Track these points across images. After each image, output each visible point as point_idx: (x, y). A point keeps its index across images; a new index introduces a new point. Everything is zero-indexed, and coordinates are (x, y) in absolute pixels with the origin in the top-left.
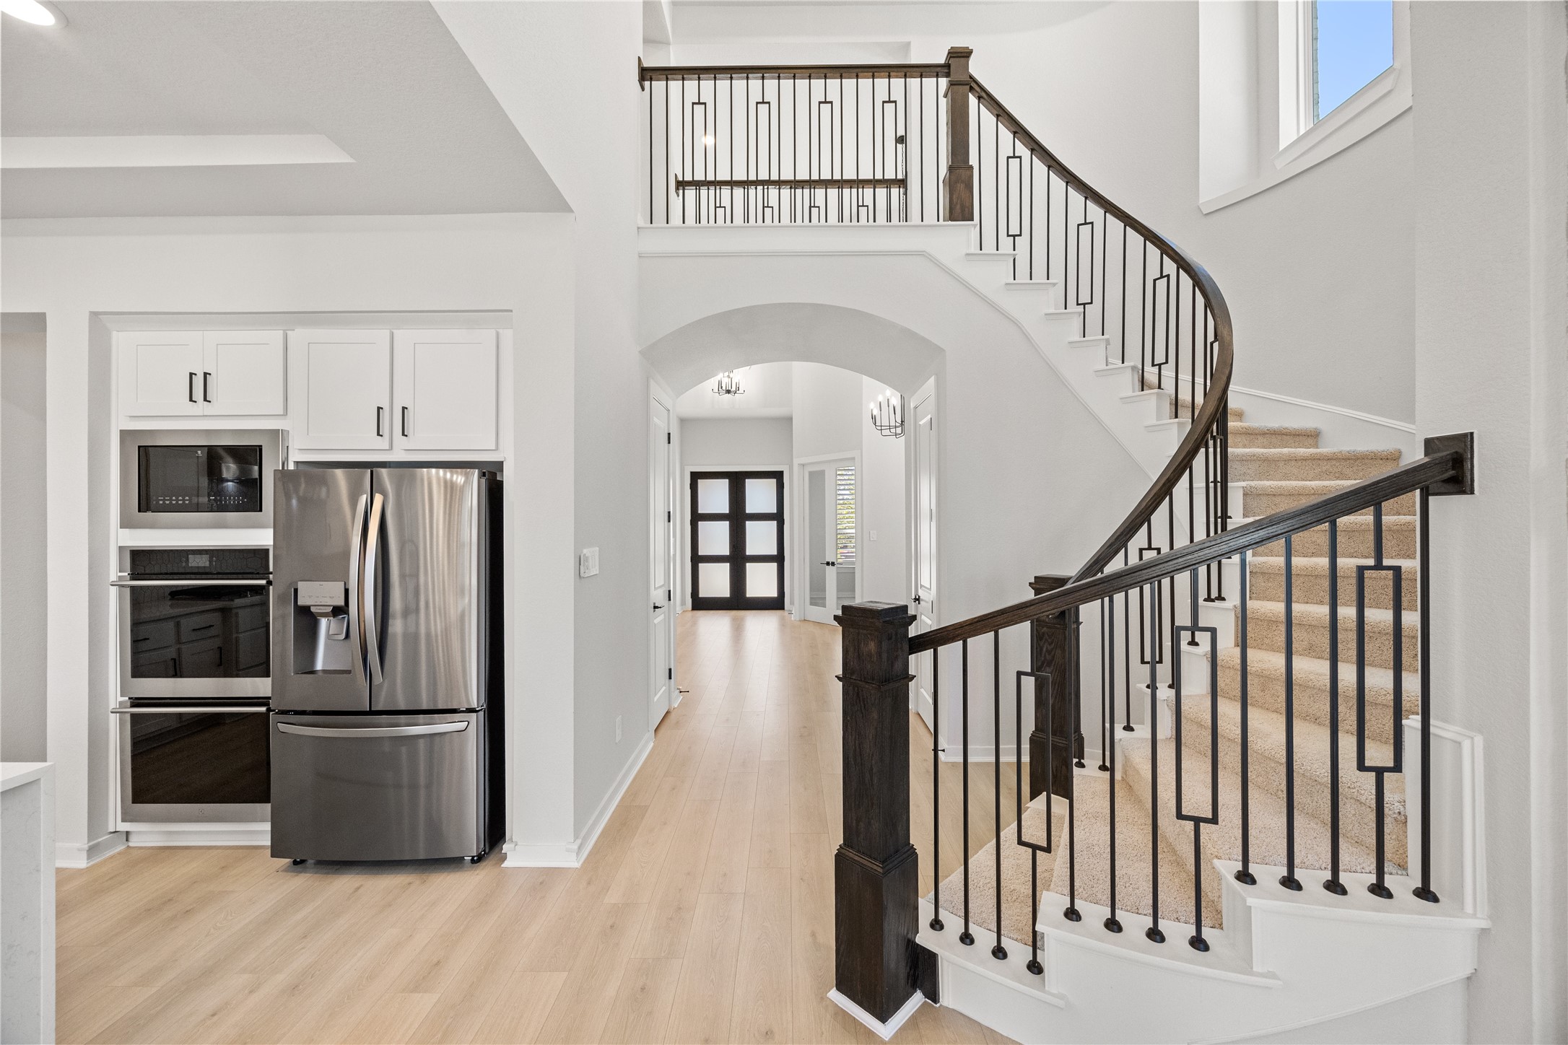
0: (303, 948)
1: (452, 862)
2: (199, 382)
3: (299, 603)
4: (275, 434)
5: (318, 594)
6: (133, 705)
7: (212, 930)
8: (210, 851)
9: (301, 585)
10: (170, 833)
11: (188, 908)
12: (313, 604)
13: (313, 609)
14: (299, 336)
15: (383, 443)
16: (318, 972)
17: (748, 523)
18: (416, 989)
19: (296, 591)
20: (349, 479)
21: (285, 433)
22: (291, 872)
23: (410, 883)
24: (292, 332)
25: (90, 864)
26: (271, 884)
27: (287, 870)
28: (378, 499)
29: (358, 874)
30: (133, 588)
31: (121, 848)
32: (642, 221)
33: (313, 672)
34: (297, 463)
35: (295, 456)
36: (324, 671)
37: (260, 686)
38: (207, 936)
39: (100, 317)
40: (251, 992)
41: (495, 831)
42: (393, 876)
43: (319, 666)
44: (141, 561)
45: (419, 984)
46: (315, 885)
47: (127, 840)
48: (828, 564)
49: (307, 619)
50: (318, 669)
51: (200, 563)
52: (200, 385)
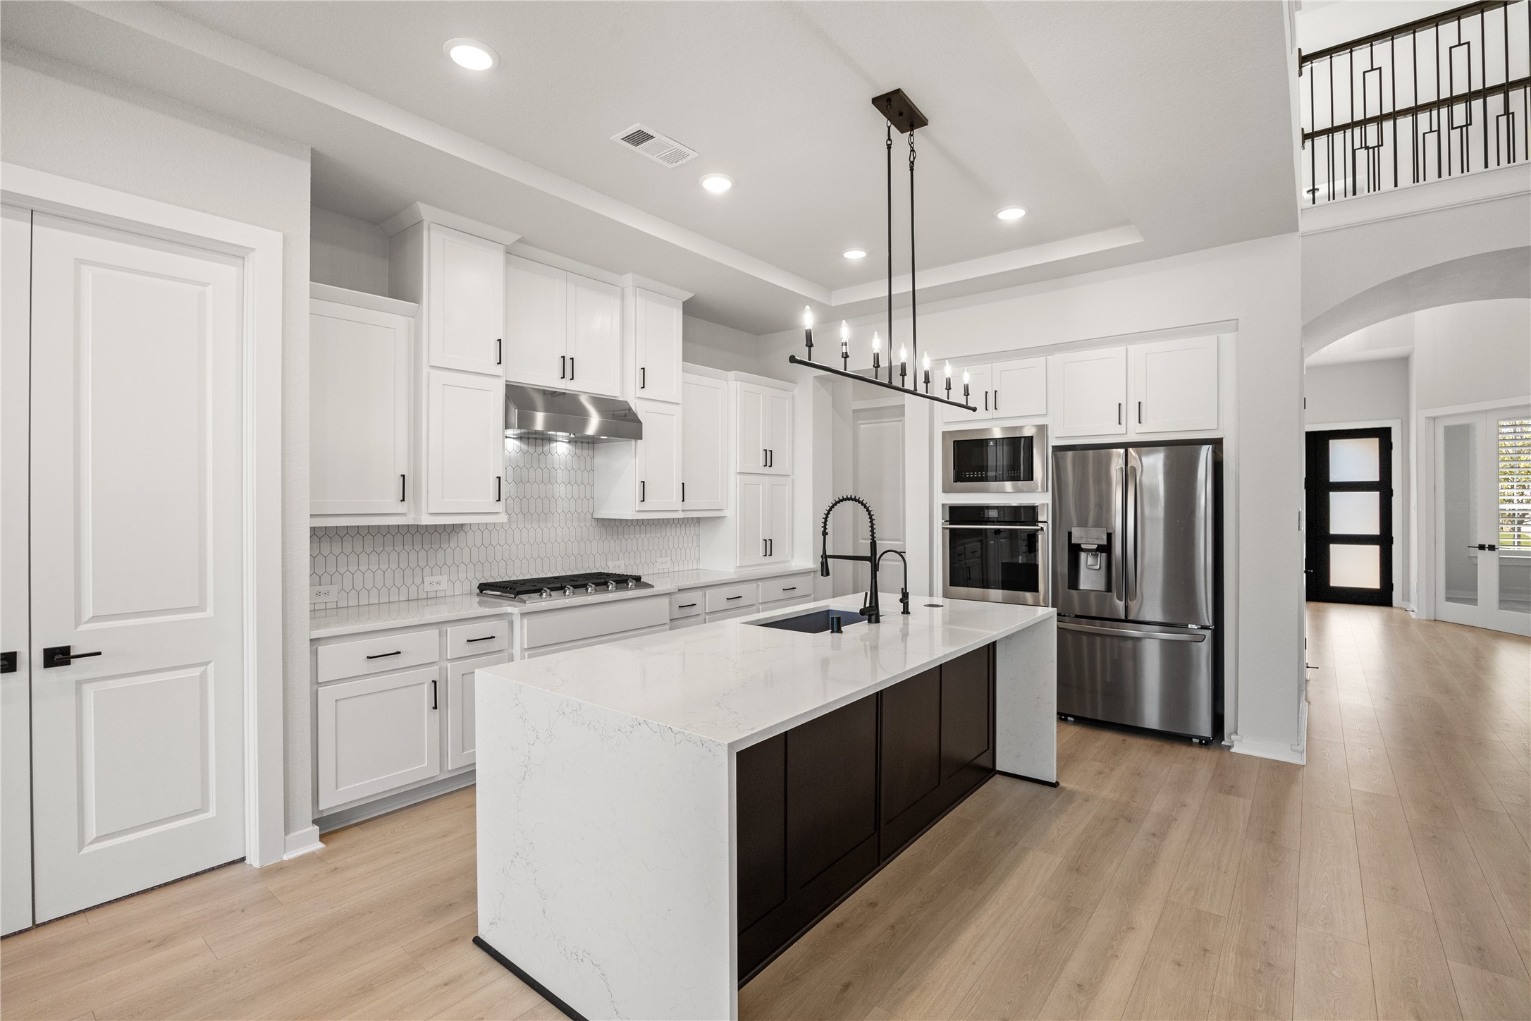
2: (990, 397)
3: (1071, 542)
4: (1039, 428)
5: (1087, 536)
9: (1074, 530)
15: (1121, 429)
17: (1332, 494)
19: (1068, 533)
21: (1047, 429)
24: (1052, 357)
30: (951, 530)
34: (1056, 447)
35: (1053, 442)
43: (1084, 586)
44: (956, 514)
48: (1482, 547)
49: (1075, 552)
50: (1082, 588)
51: (991, 515)
52: (992, 399)
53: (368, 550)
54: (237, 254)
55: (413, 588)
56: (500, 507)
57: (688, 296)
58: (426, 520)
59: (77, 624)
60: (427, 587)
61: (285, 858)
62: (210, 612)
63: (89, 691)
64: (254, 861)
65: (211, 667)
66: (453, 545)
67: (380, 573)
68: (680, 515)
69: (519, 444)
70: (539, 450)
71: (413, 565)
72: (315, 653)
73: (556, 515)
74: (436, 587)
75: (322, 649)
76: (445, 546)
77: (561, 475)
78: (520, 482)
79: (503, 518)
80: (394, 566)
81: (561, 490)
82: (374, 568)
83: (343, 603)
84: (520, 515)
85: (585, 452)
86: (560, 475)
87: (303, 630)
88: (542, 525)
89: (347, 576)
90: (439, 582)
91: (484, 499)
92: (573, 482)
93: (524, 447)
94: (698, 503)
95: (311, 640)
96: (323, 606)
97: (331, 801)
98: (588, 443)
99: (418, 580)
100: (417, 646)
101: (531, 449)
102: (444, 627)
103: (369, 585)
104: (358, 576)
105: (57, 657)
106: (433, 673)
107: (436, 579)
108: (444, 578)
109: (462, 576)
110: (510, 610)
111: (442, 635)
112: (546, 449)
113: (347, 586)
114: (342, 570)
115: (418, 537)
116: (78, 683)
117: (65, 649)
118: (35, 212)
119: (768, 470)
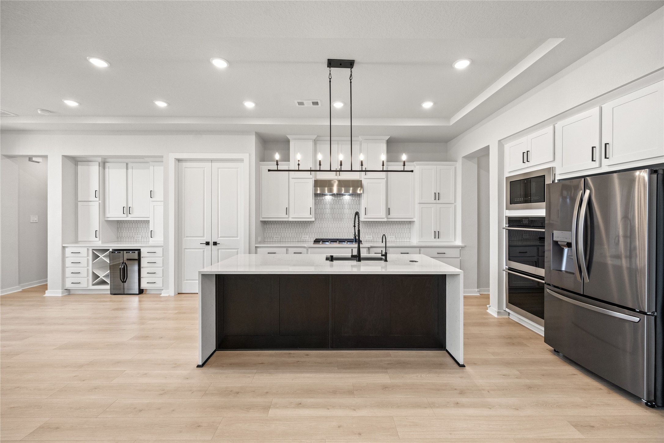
0: (540, 378)
2: (525, 155)
3: (554, 240)
4: (549, 169)
5: (559, 236)
6: (509, 270)
7: (517, 353)
8: (530, 331)
9: (555, 232)
10: (520, 319)
11: (514, 343)
12: (559, 240)
13: (559, 243)
14: (559, 124)
15: (594, 165)
16: (540, 389)
18: (575, 426)
19: (553, 234)
21: (554, 169)
22: (551, 352)
23: (601, 389)
24: (557, 124)
25: (498, 317)
26: (543, 352)
27: (551, 351)
28: (588, 192)
29: (578, 369)
30: (509, 230)
31: (507, 317)
33: (561, 271)
34: (559, 180)
35: (558, 177)
36: (566, 272)
37: (541, 272)
38: (514, 354)
39: (501, 141)
40: (517, 378)
42: (594, 381)
43: (563, 269)
44: (512, 221)
45: (578, 426)
46: (558, 362)
47: (509, 315)
49: (558, 247)
50: (563, 270)
51: (526, 222)
52: (526, 156)
53: (288, 227)
54: (241, 160)
55: (299, 238)
56: (311, 216)
57: (387, 138)
58: (291, 219)
59: (218, 238)
60: (303, 238)
63: (219, 251)
66: (311, 227)
67: (291, 233)
68: (385, 220)
69: (332, 197)
70: (339, 198)
71: (299, 232)
72: (256, 250)
73: (345, 219)
74: (305, 239)
75: (258, 249)
76: (308, 227)
77: (347, 206)
78: (332, 209)
79: (313, 219)
80: (294, 232)
81: (347, 211)
82: (289, 232)
83: (281, 240)
84: (332, 219)
87: (254, 245)
88: (340, 222)
90: (307, 237)
91: (307, 214)
92: (351, 208)
93: (334, 198)
94: (395, 216)
95: (255, 247)
96: (277, 241)
98: (357, 195)
99: (301, 236)
101: (336, 199)
102: (288, 248)
103: (288, 236)
104: (285, 234)
105: (215, 244)
107: (306, 236)
108: (308, 236)
109: (313, 236)
111: (287, 250)
112: (341, 198)
113: (283, 236)
114: (282, 232)
115: (301, 224)
116: (218, 249)
117: (216, 242)
118: (212, 161)
119: (437, 201)
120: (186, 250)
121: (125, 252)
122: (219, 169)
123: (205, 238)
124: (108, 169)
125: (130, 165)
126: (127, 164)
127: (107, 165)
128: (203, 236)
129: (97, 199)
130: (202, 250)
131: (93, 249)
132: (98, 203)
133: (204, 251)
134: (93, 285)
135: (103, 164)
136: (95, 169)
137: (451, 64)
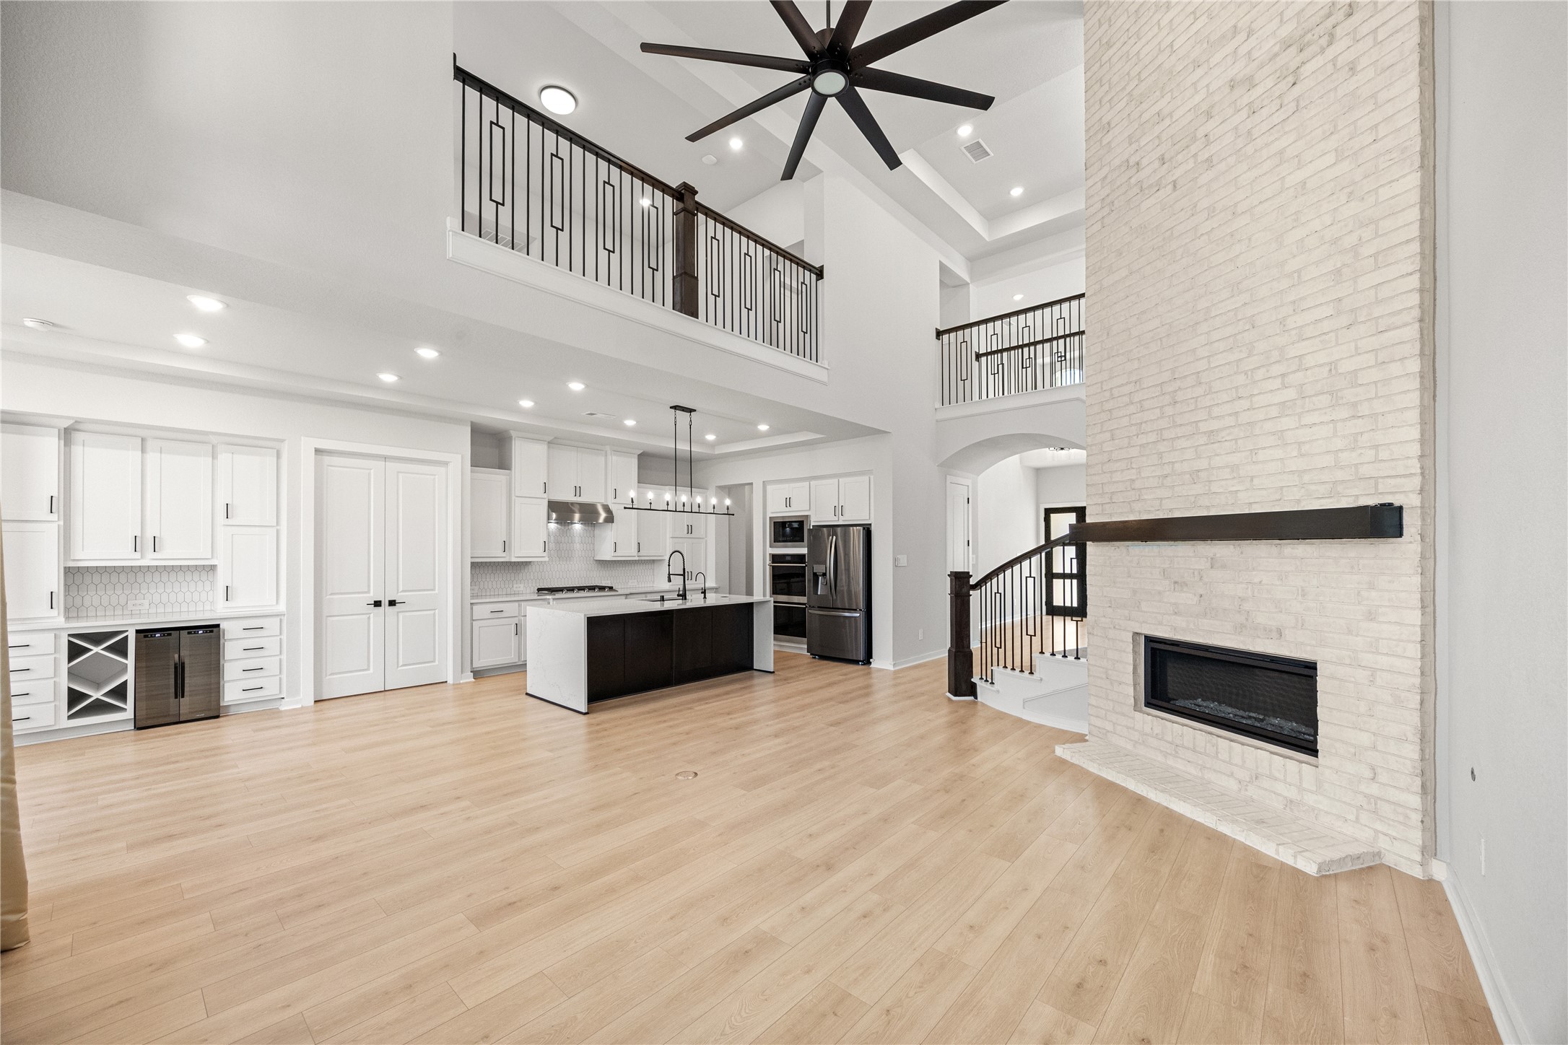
1: (856, 662)
3: (813, 571)
4: (806, 516)
5: (819, 569)
6: (774, 603)
9: (814, 566)
10: (784, 646)
12: (816, 572)
14: (813, 483)
15: (836, 518)
19: (812, 567)
20: (828, 530)
21: (810, 516)
26: (808, 663)
28: (834, 537)
30: (773, 566)
32: (938, 405)
33: (817, 594)
34: (813, 526)
35: (812, 524)
37: (803, 599)
39: (764, 482)
41: (869, 654)
43: (819, 592)
44: (775, 558)
49: (816, 576)
50: (819, 594)
51: (788, 558)
52: (788, 502)
53: (491, 572)
54: (446, 464)
55: (509, 589)
56: (545, 554)
57: (639, 452)
58: (514, 560)
59: (398, 593)
60: (515, 589)
61: (461, 682)
62: (437, 591)
63: (401, 615)
64: (450, 681)
65: (437, 611)
66: (526, 571)
67: (495, 582)
68: (637, 558)
69: (557, 525)
70: (567, 527)
71: (509, 579)
72: (472, 609)
73: (575, 558)
74: (519, 589)
75: (474, 607)
76: (522, 571)
78: (558, 543)
79: (547, 559)
80: (501, 580)
81: (577, 546)
82: (493, 580)
83: (480, 594)
84: (553, 558)
85: (590, 528)
86: (577, 539)
87: (468, 601)
88: (568, 563)
89: (482, 583)
90: (520, 587)
91: (539, 551)
92: (583, 543)
93: (559, 526)
94: (647, 553)
95: (471, 604)
97: (478, 664)
98: (591, 524)
99: (511, 586)
100: (510, 609)
101: (563, 528)
102: (520, 603)
103: (490, 587)
104: (487, 583)
105: (392, 603)
106: (516, 621)
108: (522, 585)
109: (530, 585)
110: (548, 597)
111: (519, 606)
112: (570, 527)
113: (482, 587)
114: (481, 580)
115: (511, 567)
116: (398, 612)
117: (395, 601)
118: (385, 458)
119: (689, 535)
120: (329, 618)
121: (184, 633)
122: (400, 475)
123: (372, 594)
124: (82, 448)
125: (149, 444)
126: (143, 440)
127: (78, 437)
128: (368, 592)
129: (54, 517)
130: (367, 616)
131: (69, 635)
132: (55, 526)
133: (369, 618)
134: (70, 717)
135: (67, 434)
136: (49, 445)
137: (756, 425)
